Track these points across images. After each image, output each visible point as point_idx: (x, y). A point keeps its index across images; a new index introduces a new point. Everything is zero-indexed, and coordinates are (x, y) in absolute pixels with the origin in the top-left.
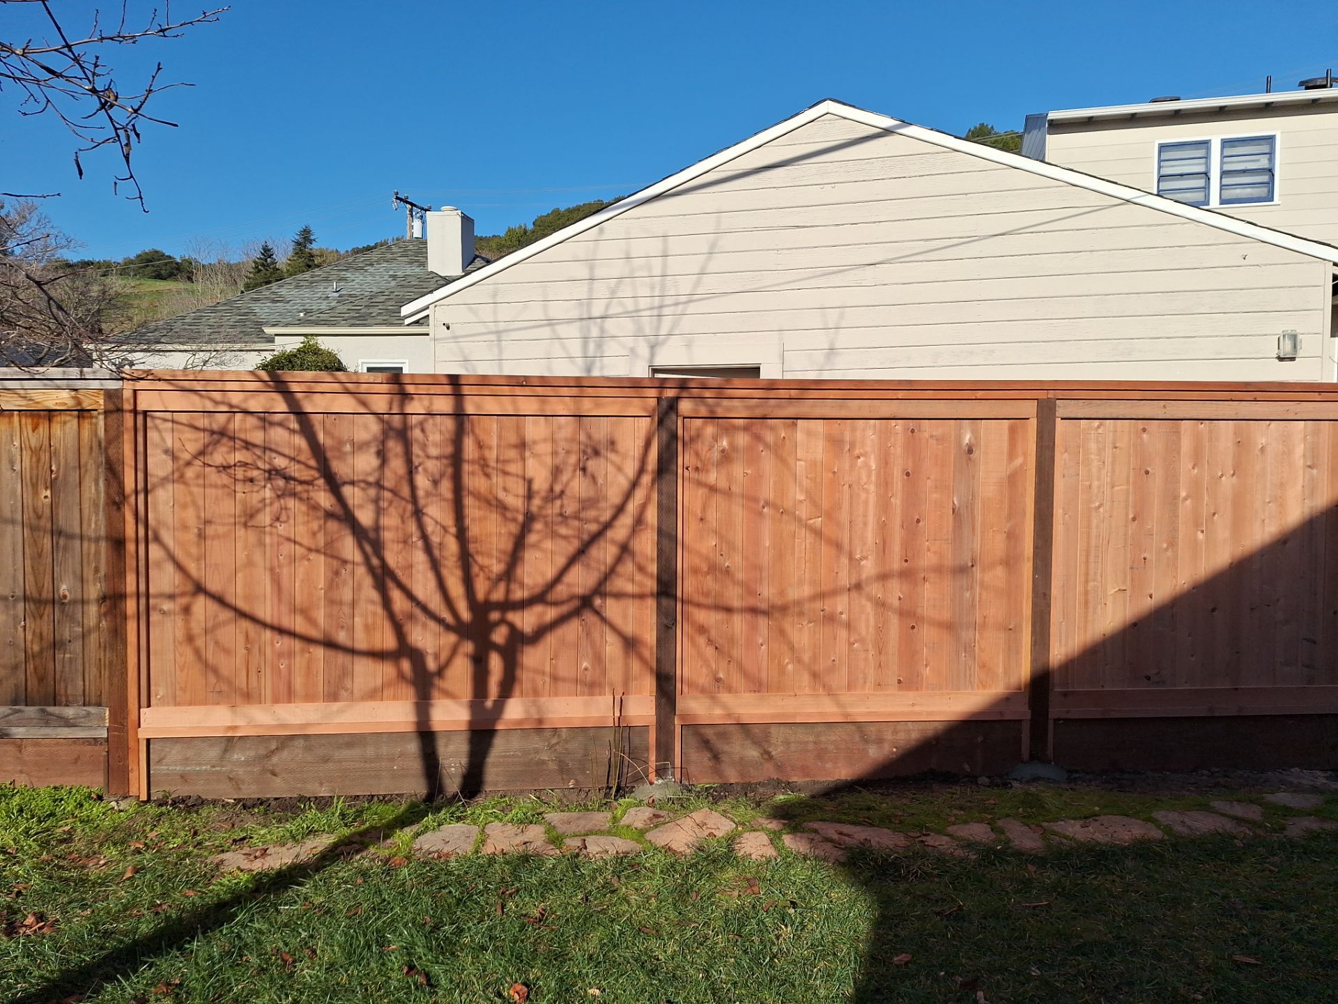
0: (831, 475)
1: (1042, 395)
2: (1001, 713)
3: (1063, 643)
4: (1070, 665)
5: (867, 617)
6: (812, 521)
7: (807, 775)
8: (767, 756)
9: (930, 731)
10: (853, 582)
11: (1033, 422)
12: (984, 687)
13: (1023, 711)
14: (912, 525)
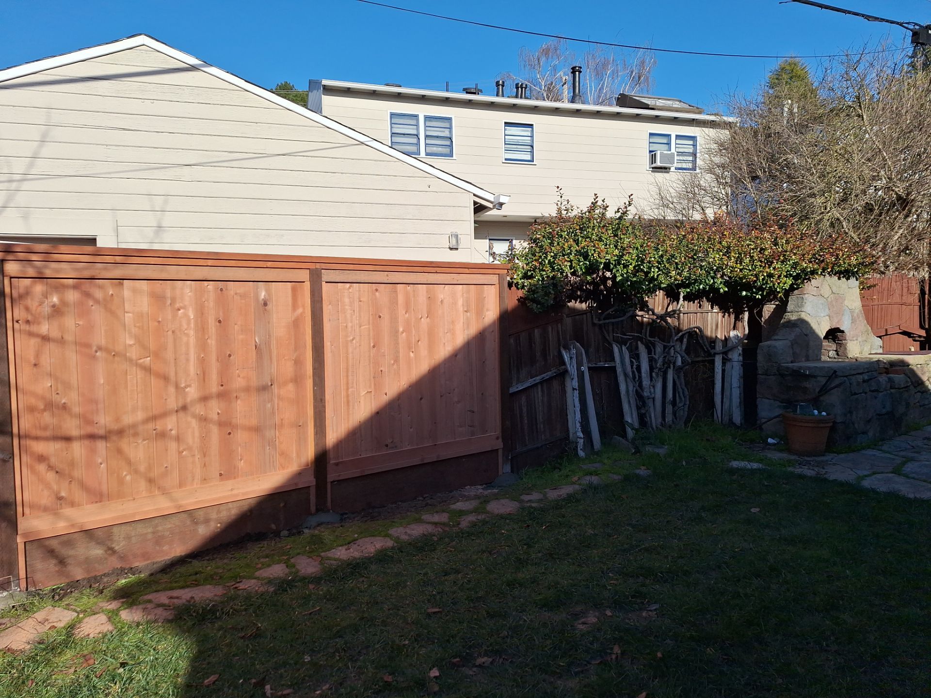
0: (156, 324)
1: (312, 266)
2: (296, 484)
3: (335, 430)
4: (340, 445)
5: (192, 429)
6: (141, 361)
7: (148, 559)
8: (112, 551)
9: (245, 506)
10: (180, 404)
11: (307, 285)
12: (283, 468)
13: (310, 480)
14: (225, 359)
